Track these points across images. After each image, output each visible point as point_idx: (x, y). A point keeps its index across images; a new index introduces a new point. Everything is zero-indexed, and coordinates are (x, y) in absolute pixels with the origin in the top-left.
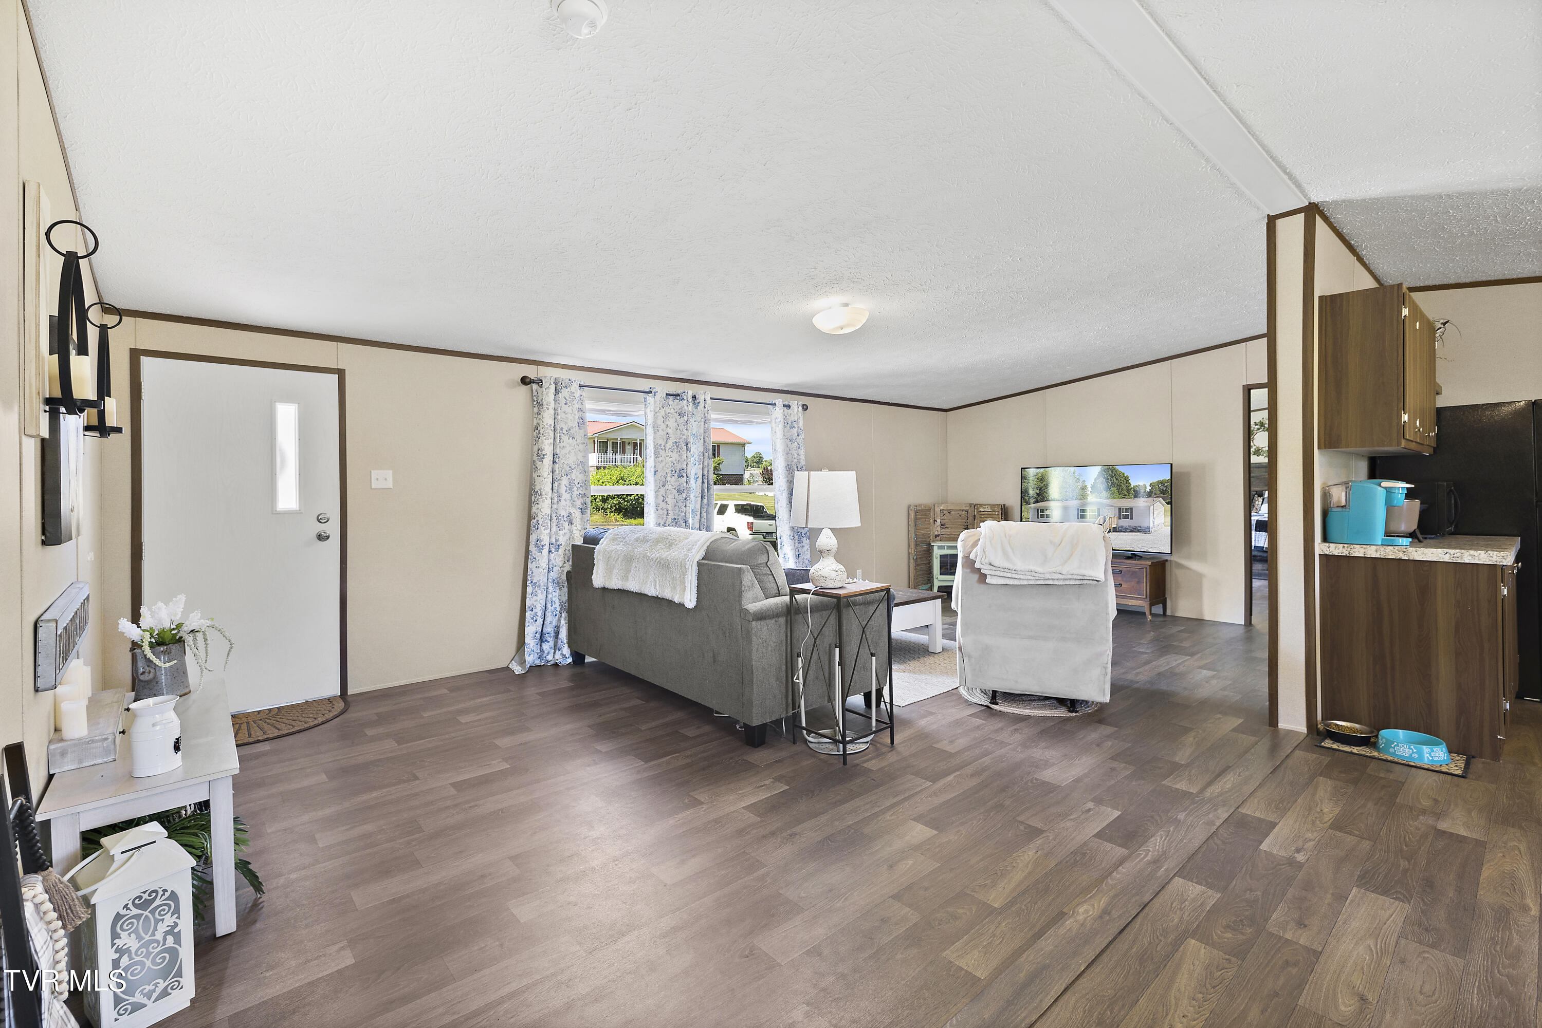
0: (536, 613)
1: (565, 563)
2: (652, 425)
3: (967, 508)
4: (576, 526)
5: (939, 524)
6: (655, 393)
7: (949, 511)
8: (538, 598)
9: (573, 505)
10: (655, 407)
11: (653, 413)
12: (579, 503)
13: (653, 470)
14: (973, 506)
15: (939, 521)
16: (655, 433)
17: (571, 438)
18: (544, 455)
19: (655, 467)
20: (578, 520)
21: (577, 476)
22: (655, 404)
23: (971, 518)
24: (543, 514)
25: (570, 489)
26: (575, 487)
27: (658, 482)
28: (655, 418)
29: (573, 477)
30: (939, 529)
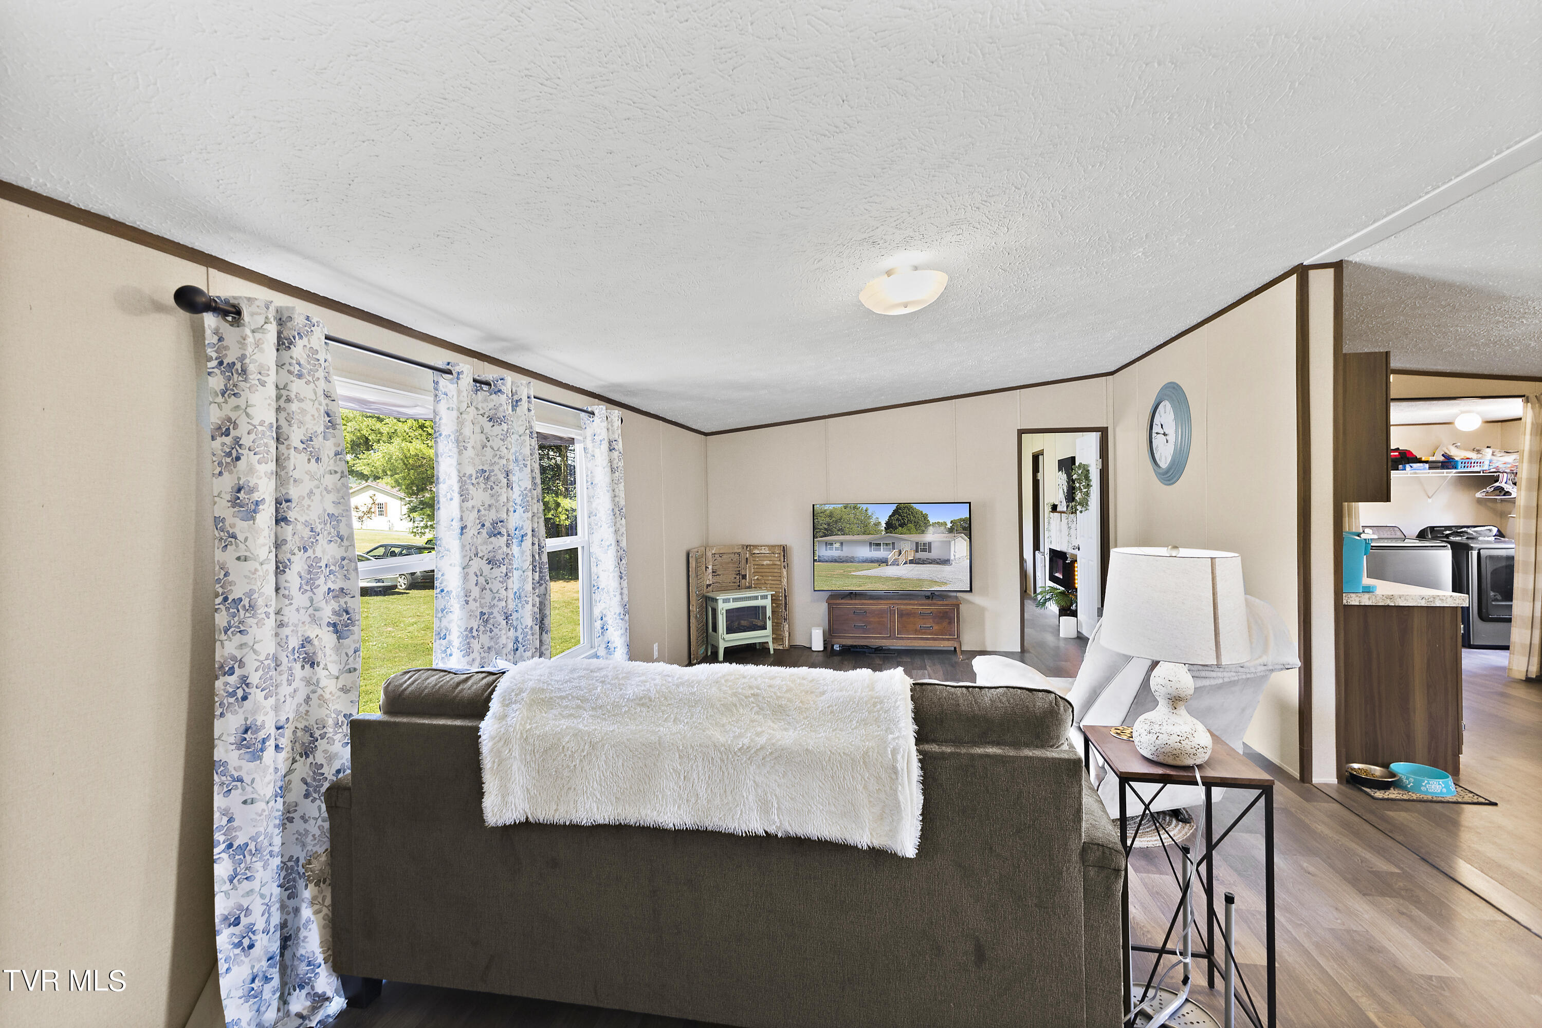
0: (251, 929)
1: (294, 761)
2: (452, 437)
3: (740, 551)
4: (325, 668)
5: (711, 571)
6: (458, 374)
7: (721, 555)
8: (256, 884)
9: (314, 620)
10: (460, 402)
11: (455, 414)
12: (327, 612)
13: (457, 525)
14: (745, 548)
15: (710, 567)
16: (460, 453)
17: (313, 461)
18: (257, 503)
19: (462, 519)
20: (328, 651)
21: (327, 551)
22: (458, 396)
23: (744, 561)
24: (262, 658)
25: (310, 583)
26: (322, 576)
27: (468, 547)
28: (460, 423)
29: (319, 554)
30: (710, 576)
